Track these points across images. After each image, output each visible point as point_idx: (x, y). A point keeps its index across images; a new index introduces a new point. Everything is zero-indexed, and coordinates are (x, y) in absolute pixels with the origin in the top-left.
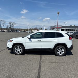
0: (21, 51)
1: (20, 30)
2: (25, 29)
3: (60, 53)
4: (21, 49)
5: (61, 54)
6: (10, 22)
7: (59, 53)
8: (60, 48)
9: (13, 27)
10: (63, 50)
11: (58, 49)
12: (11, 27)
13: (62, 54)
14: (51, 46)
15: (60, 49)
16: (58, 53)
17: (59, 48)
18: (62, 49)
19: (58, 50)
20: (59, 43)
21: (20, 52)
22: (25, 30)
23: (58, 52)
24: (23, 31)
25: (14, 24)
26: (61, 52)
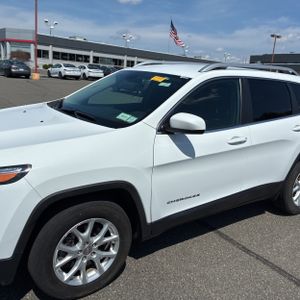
16: (295, 198)
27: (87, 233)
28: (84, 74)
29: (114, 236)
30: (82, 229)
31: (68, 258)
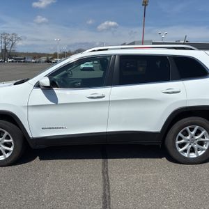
0: (11, 149)
1: (34, 58)
2: (49, 55)
3: (192, 150)
4: (11, 140)
5: (193, 155)
6: (4, 34)
7: (185, 151)
8: (192, 130)
9: (12, 49)
10: (203, 137)
11: (180, 134)
12: (8, 49)
13: (200, 153)
14: (152, 122)
15: (193, 133)
16: (180, 150)
17: (187, 128)
18: (198, 132)
19: (180, 139)
20: (187, 108)
21: (7, 152)
22: (50, 58)
23: (182, 145)
24: (44, 59)
25: (14, 39)
26: (196, 146)
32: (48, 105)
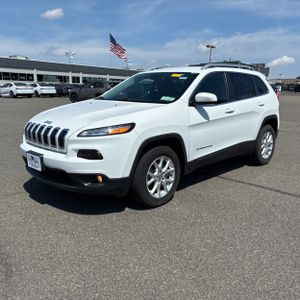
27: (160, 165)
28: (36, 92)
29: (172, 169)
30: (158, 162)
31: (152, 180)
32: (202, 123)
